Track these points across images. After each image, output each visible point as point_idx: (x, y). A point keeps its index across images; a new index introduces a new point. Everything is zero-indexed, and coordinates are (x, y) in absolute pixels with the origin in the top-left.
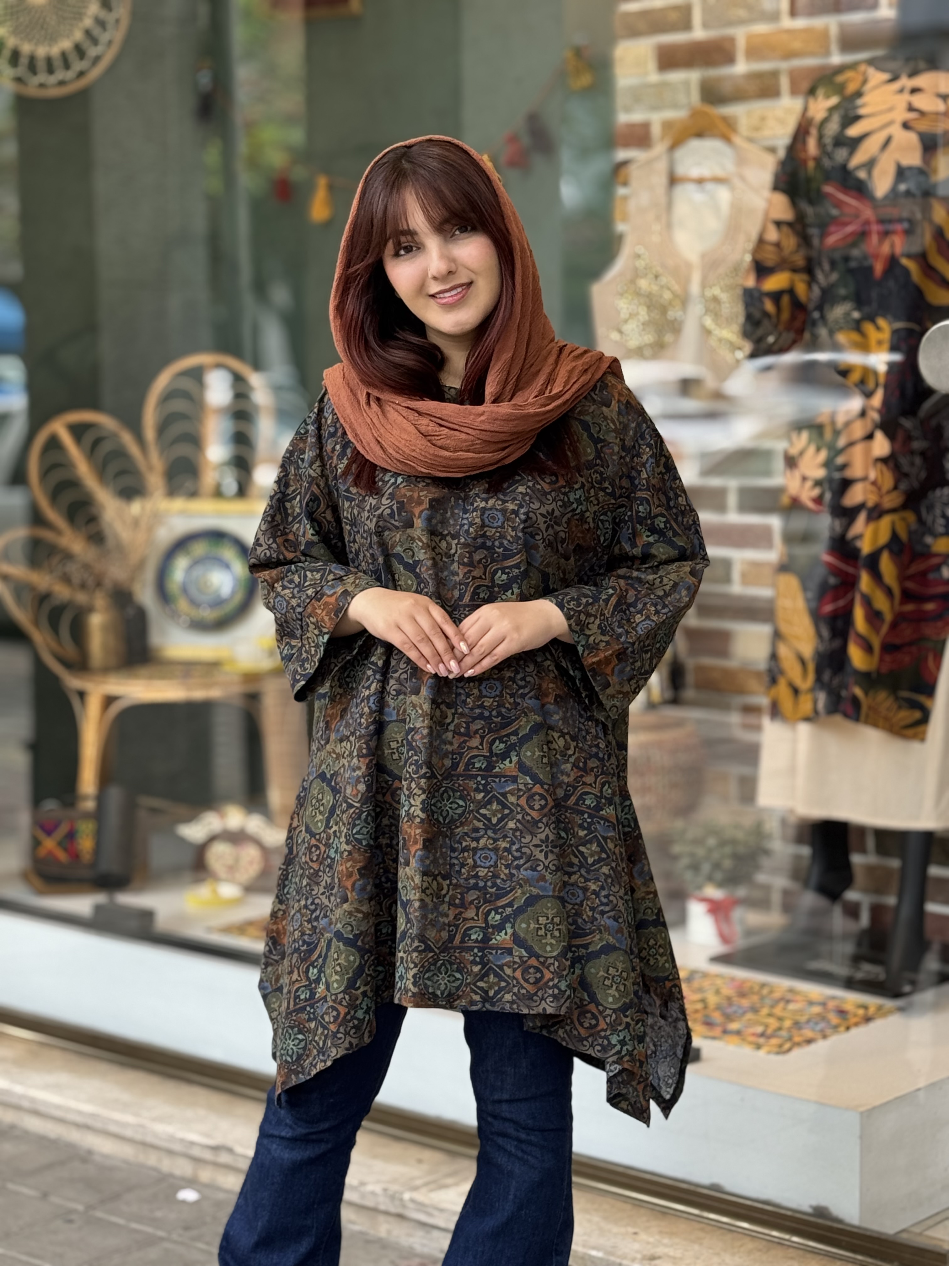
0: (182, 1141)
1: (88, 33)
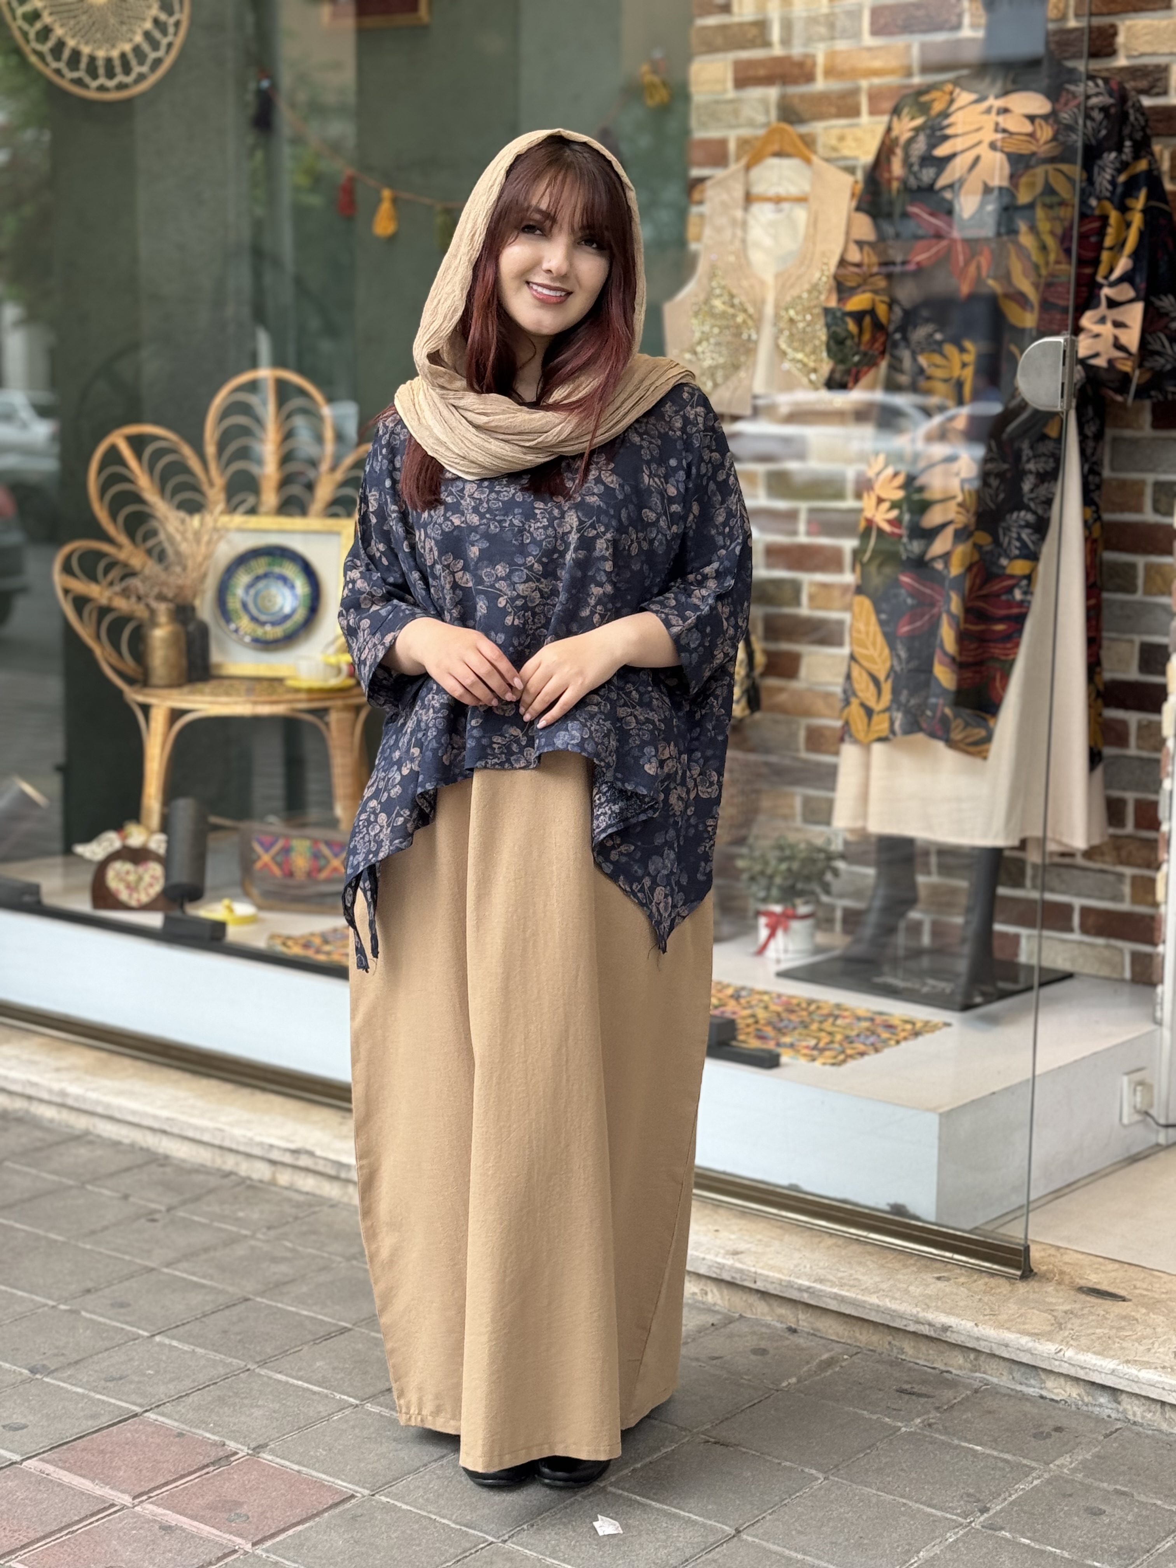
1: (147, 35)
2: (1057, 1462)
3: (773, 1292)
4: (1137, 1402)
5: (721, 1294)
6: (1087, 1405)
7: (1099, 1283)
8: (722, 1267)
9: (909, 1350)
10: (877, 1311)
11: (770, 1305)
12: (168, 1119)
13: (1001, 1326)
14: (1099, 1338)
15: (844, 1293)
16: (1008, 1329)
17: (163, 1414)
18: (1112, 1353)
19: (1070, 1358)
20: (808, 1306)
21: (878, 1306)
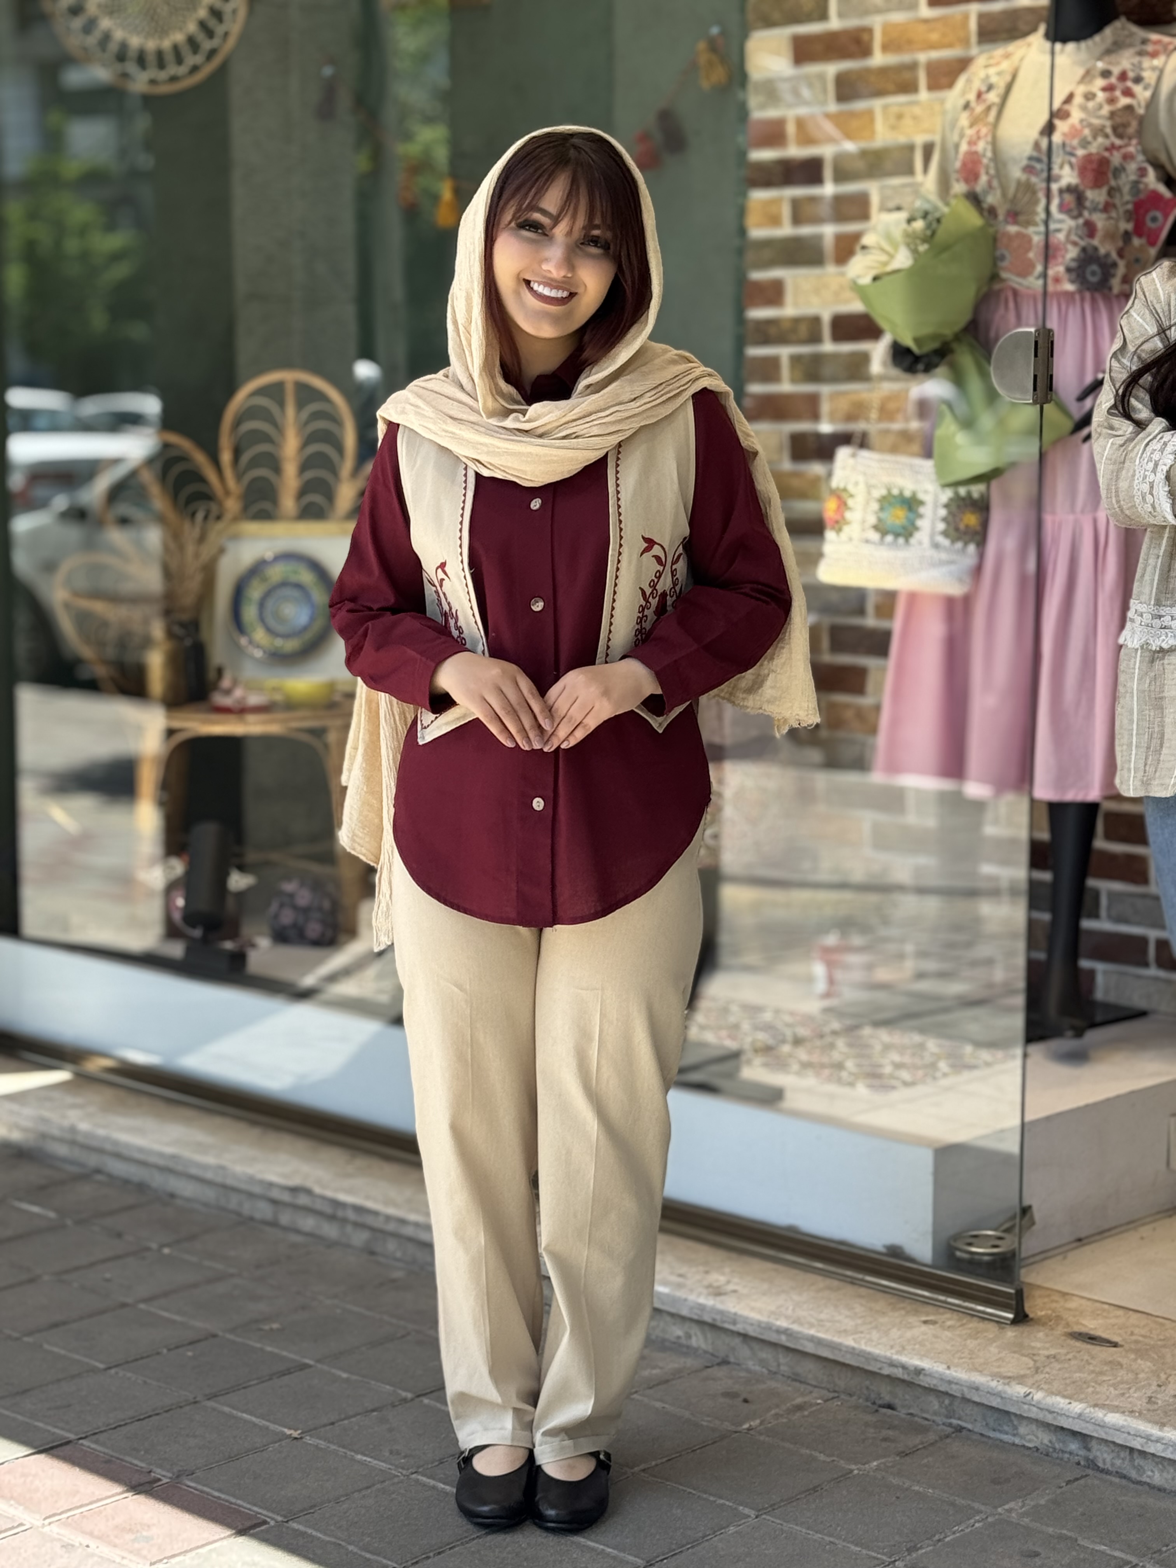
0: (262, 1182)
1: (202, 25)
2: (1006, 1507)
3: (752, 1333)
4: (1105, 1448)
5: (705, 1337)
6: (1058, 1453)
7: (1095, 1329)
8: (702, 1307)
9: (885, 1394)
10: (851, 1353)
11: (751, 1348)
12: (173, 1157)
13: (976, 1370)
14: (1074, 1382)
15: (821, 1335)
16: (981, 1372)
17: (96, 1442)
18: (1082, 1396)
19: (1039, 1402)
20: (788, 1349)
21: (853, 1348)
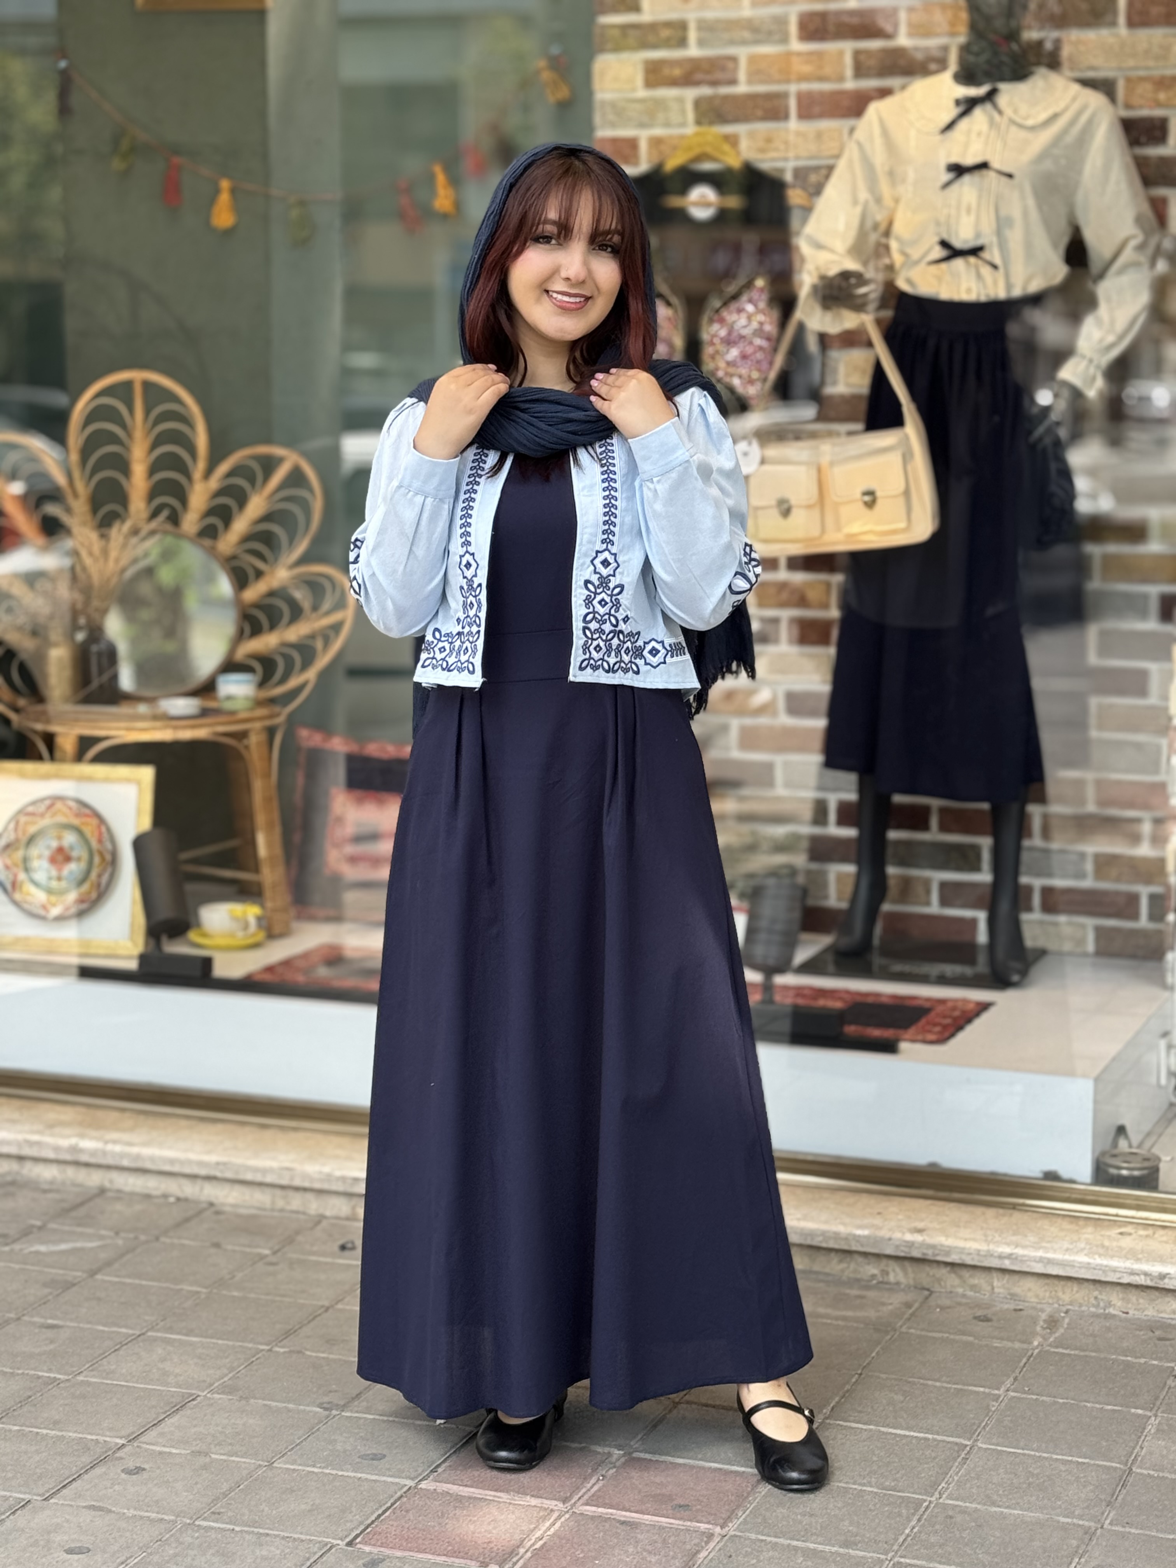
5: (906, 1273)
8: (911, 1244)
9: (1116, 1303)
10: (1086, 1268)
11: (961, 1277)
15: (1050, 1255)
20: (1004, 1271)
21: (1089, 1264)
